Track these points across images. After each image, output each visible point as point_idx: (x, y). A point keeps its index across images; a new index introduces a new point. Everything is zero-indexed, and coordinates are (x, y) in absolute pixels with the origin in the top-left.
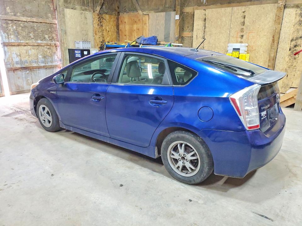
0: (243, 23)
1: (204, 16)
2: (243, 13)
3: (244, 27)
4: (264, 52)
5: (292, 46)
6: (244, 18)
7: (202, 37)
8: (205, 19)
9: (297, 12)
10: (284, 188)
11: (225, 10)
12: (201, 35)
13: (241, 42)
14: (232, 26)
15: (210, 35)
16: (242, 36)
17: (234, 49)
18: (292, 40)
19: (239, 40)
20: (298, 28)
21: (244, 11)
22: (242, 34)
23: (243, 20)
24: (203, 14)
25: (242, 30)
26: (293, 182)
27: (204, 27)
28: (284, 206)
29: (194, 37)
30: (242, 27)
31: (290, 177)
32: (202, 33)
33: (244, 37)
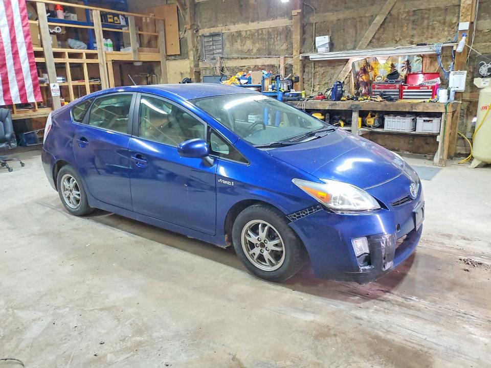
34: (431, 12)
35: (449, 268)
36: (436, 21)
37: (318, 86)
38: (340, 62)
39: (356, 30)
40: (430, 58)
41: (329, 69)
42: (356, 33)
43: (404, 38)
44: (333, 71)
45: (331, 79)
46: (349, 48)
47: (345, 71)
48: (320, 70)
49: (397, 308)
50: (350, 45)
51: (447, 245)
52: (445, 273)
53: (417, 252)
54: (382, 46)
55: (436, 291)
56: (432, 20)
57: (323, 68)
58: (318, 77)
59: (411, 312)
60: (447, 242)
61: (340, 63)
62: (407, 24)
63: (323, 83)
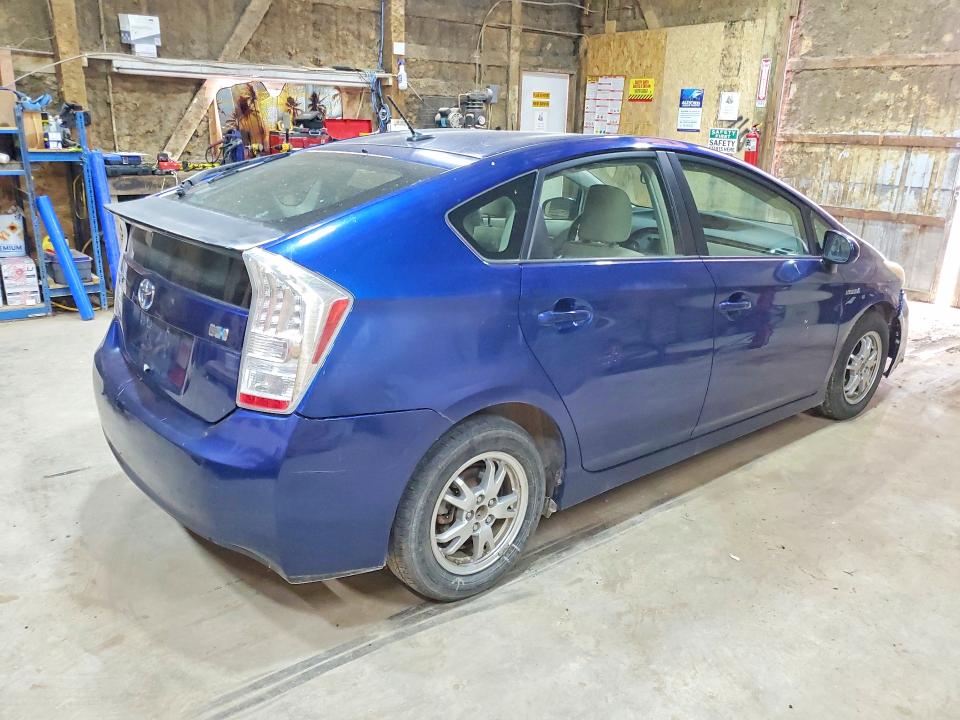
10: (81, 541)
26: (71, 574)
28: (46, 506)
31: (94, 582)
34: (339, 12)
36: (348, 30)
37: (128, 139)
38: (181, 84)
39: (209, 17)
40: (348, 93)
41: (153, 98)
42: (209, 24)
43: (303, 51)
44: (163, 104)
45: (161, 122)
46: (197, 55)
47: (200, 107)
48: (131, 99)
50: (200, 48)
54: (264, 61)
56: (341, 27)
57: (137, 95)
58: (124, 114)
61: (181, 87)
62: (305, 25)
63: (142, 130)
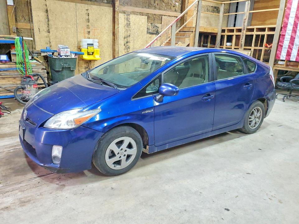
0: (88, 20)
1: (45, 6)
2: (86, 11)
3: (89, 24)
4: (108, 46)
5: (125, 42)
6: (89, 15)
7: (46, 31)
8: (47, 10)
9: (125, 17)
11: (69, 4)
12: (44, 28)
13: (89, 38)
14: (78, 22)
15: (56, 29)
16: (89, 32)
17: (88, 44)
18: (124, 38)
19: (87, 35)
20: (127, 29)
21: (87, 9)
22: (88, 31)
23: (87, 18)
24: (43, 4)
25: (88, 27)
27: (47, 20)
29: (35, 30)
30: (88, 24)
32: (46, 26)
33: (91, 33)
35: (4, 173)
49: (16, 144)
51: (17, 191)
52: (5, 169)
53: (33, 173)
55: (3, 158)
59: (8, 146)
60: (20, 195)
